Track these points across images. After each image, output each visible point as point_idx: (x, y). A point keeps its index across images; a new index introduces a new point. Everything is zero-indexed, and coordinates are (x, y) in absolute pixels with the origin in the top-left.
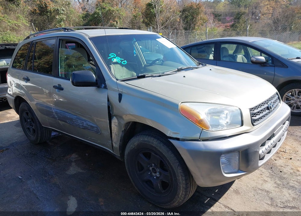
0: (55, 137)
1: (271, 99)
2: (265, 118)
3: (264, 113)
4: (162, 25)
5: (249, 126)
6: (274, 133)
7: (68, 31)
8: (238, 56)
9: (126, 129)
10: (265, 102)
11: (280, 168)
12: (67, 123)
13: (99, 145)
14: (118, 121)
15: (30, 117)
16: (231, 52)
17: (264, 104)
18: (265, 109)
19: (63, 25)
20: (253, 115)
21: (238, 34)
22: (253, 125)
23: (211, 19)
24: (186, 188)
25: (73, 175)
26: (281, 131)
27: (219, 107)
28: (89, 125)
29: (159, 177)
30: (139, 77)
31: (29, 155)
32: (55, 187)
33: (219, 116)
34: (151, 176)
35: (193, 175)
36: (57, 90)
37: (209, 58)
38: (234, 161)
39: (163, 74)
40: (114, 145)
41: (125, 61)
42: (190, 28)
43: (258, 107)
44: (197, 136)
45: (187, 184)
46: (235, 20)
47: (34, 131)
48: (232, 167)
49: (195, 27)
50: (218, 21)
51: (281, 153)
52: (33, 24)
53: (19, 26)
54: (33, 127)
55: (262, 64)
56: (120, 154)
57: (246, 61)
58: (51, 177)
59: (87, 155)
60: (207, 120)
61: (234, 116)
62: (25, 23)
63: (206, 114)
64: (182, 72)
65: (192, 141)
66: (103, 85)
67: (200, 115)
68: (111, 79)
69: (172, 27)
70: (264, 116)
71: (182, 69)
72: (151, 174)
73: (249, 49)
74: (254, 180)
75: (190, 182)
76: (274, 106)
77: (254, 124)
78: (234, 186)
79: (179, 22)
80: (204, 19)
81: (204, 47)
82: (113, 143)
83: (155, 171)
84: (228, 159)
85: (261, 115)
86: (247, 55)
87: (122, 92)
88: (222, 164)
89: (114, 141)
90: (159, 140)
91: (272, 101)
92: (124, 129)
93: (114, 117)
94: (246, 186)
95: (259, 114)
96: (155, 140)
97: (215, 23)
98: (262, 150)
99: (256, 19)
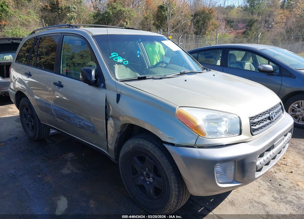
0: (54, 135)
1: (274, 109)
2: (265, 128)
3: (265, 123)
4: (173, 28)
5: (248, 135)
6: (274, 144)
7: (72, 28)
8: (246, 63)
9: (122, 131)
10: (267, 112)
11: (279, 181)
12: (65, 121)
13: (95, 146)
14: (114, 122)
15: (30, 113)
16: (239, 59)
17: (266, 113)
18: (266, 119)
19: (73, 23)
20: (252, 124)
21: (249, 42)
22: (252, 135)
23: (223, 25)
24: (178, 196)
25: (67, 174)
26: (282, 143)
27: (218, 114)
28: (86, 125)
29: (152, 183)
30: (140, 79)
31: (26, 151)
32: (47, 185)
33: (217, 123)
34: (145, 181)
35: (186, 183)
36: (57, 87)
37: (216, 64)
38: (229, 171)
39: (165, 77)
40: (109, 147)
41: (127, 61)
42: (201, 32)
43: (259, 116)
44: (193, 142)
45: (179, 191)
46: (247, 27)
47: (33, 127)
48: (227, 177)
49: (205, 32)
50: (230, 27)
51: (282, 165)
52: (43, 20)
53: (29, 22)
54: (32, 124)
55: (269, 73)
56: (115, 156)
57: (254, 69)
58: (45, 175)
59: (84, 155)
60: (204, 127)
61: (232, 124)
62: (36, 19)
63: (203, 120)
64: (185, 75)
65: (187, 147)
66: (103, 85)
67: (197, 121)
68: (110, 78)
69: (182, 31)
70: (264, 126)
71: (185, 73)
72: (144, 178)
73: (258, 57)
74: (251, 192)
75: (183, 189)
76: (276, 116)
77: (254, 133)
78: (229, 197)
79: (190, 26)
80: (215, 25)
81: (212, 52)
82: (109, 144)
83: (149, 176)
84: (224, 168)
85: (262, 125)
86: (255, 63)
87: (120, 92)
88: (216, 173)
89: (109, 143)
90: (154, 144)
91: (275, 111)
92: (120, 131)
93: (110, 118)
94: (242, 198)
95: (259, 124)
96: (150, 144)
97: (226, 29)
98: (259, 162)
99: (269, 27)
